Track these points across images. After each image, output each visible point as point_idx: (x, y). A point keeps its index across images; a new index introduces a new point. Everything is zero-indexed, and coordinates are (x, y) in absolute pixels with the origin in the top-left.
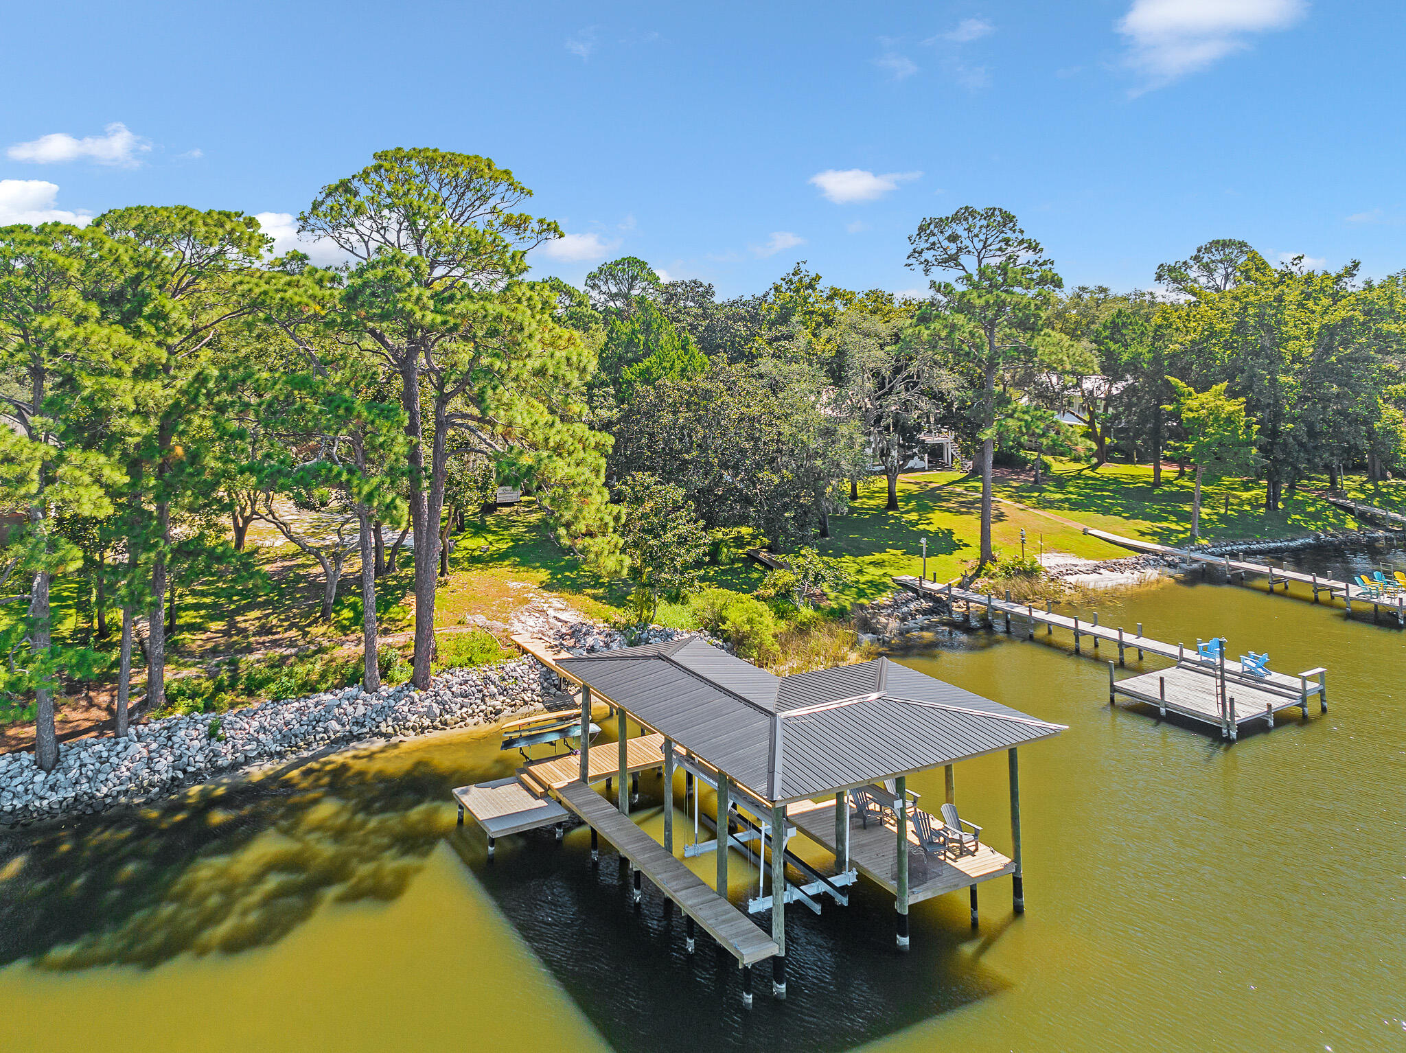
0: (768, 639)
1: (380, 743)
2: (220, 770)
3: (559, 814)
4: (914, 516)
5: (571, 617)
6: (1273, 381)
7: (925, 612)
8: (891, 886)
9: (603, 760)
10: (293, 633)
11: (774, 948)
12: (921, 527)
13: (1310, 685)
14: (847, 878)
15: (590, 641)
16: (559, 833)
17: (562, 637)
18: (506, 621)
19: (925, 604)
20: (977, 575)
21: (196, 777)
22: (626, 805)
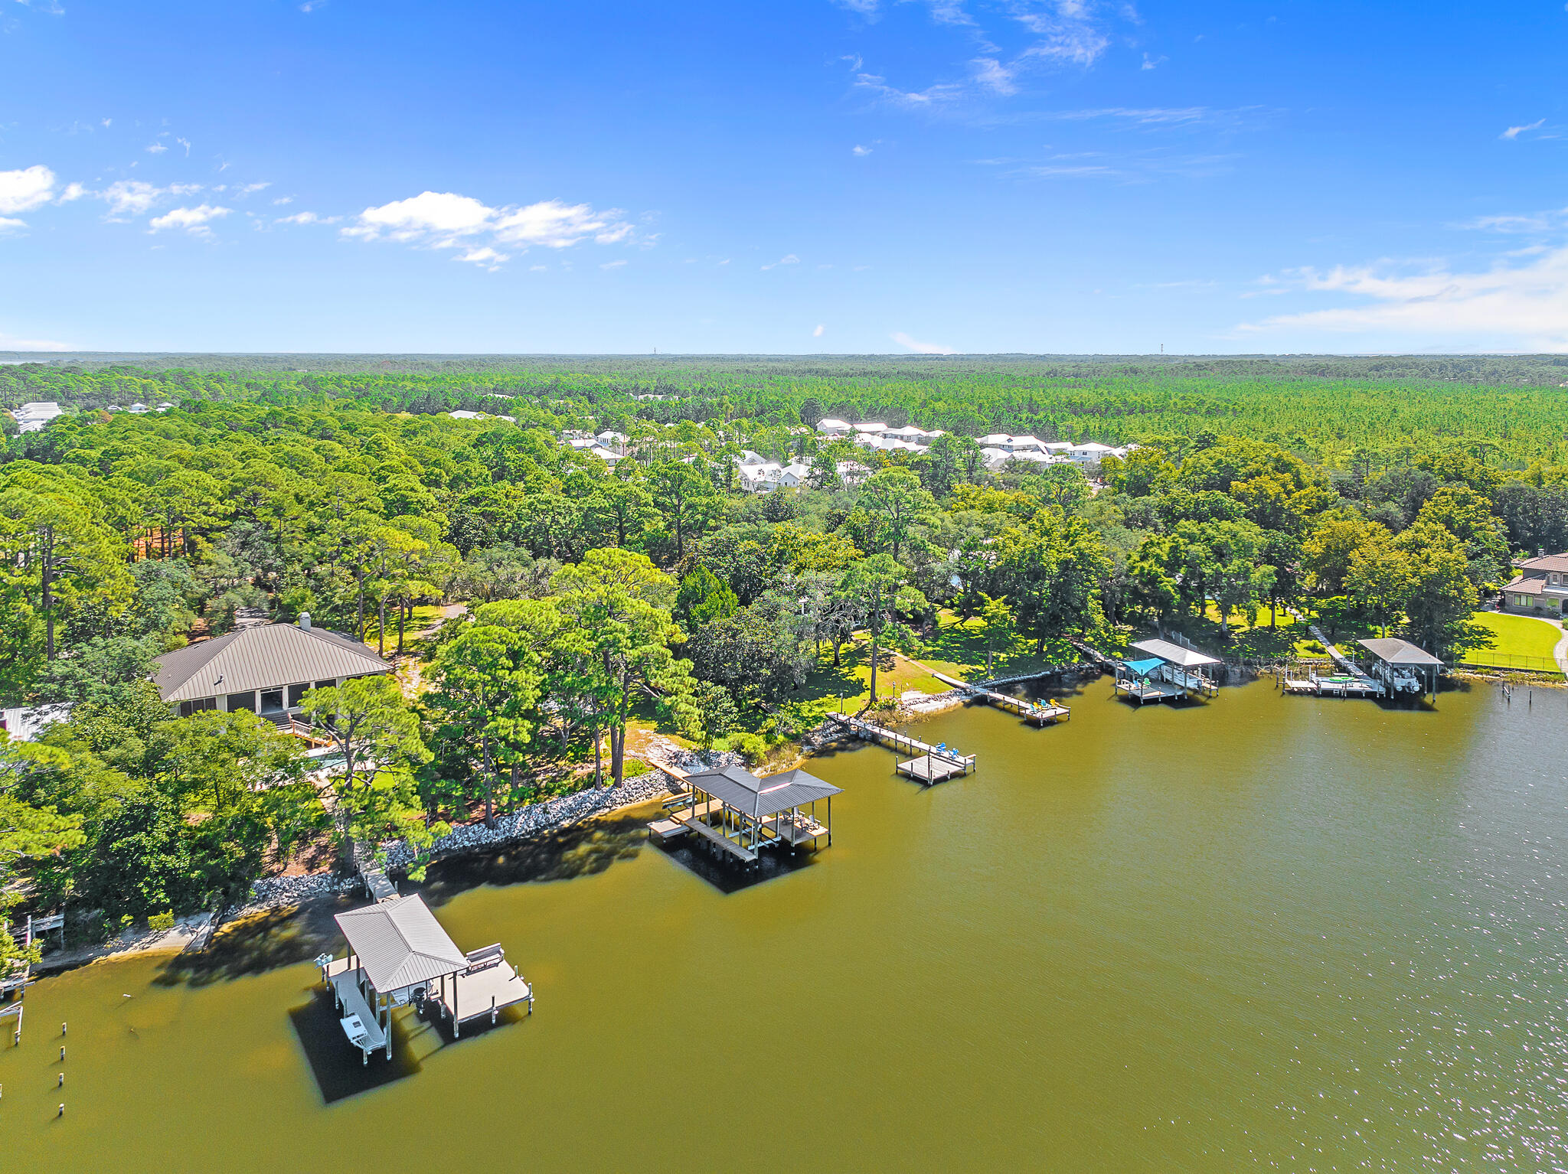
0: (762, 755)
1: (608, 809)
2: (552, 825)
3: (686, 829)
4: (846, 670)
5: (675, 748)
6: (1030, 593)
7: (837, 732)
8: (790, 840)
9: (701, 810)
10: (551, 765)
11: (755, 857)
12: (848, 678)
13: (969, 761)
14: (779, 839)
15: (683, 759)
16: (686, 835)
17: (671, 758)
18: (644, 752)
19: (839, 727)
20: (867, 709)
21: (544, 827)
22: (709, 823)
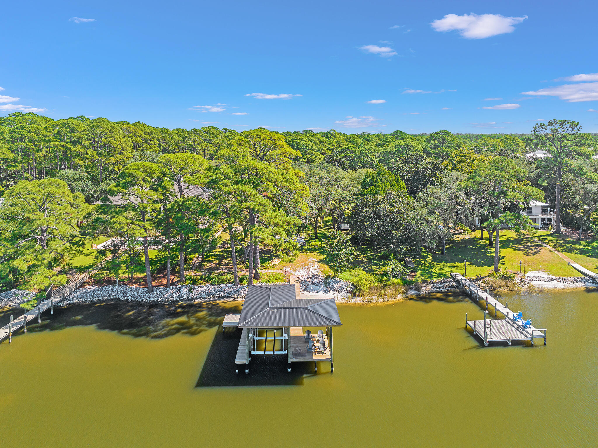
1: (232, 300)
2: (189, 300)
11: (245, 361)
12: (492, 254)
14: (283, 352)
18: (295, 271)
19: (453, 284)
